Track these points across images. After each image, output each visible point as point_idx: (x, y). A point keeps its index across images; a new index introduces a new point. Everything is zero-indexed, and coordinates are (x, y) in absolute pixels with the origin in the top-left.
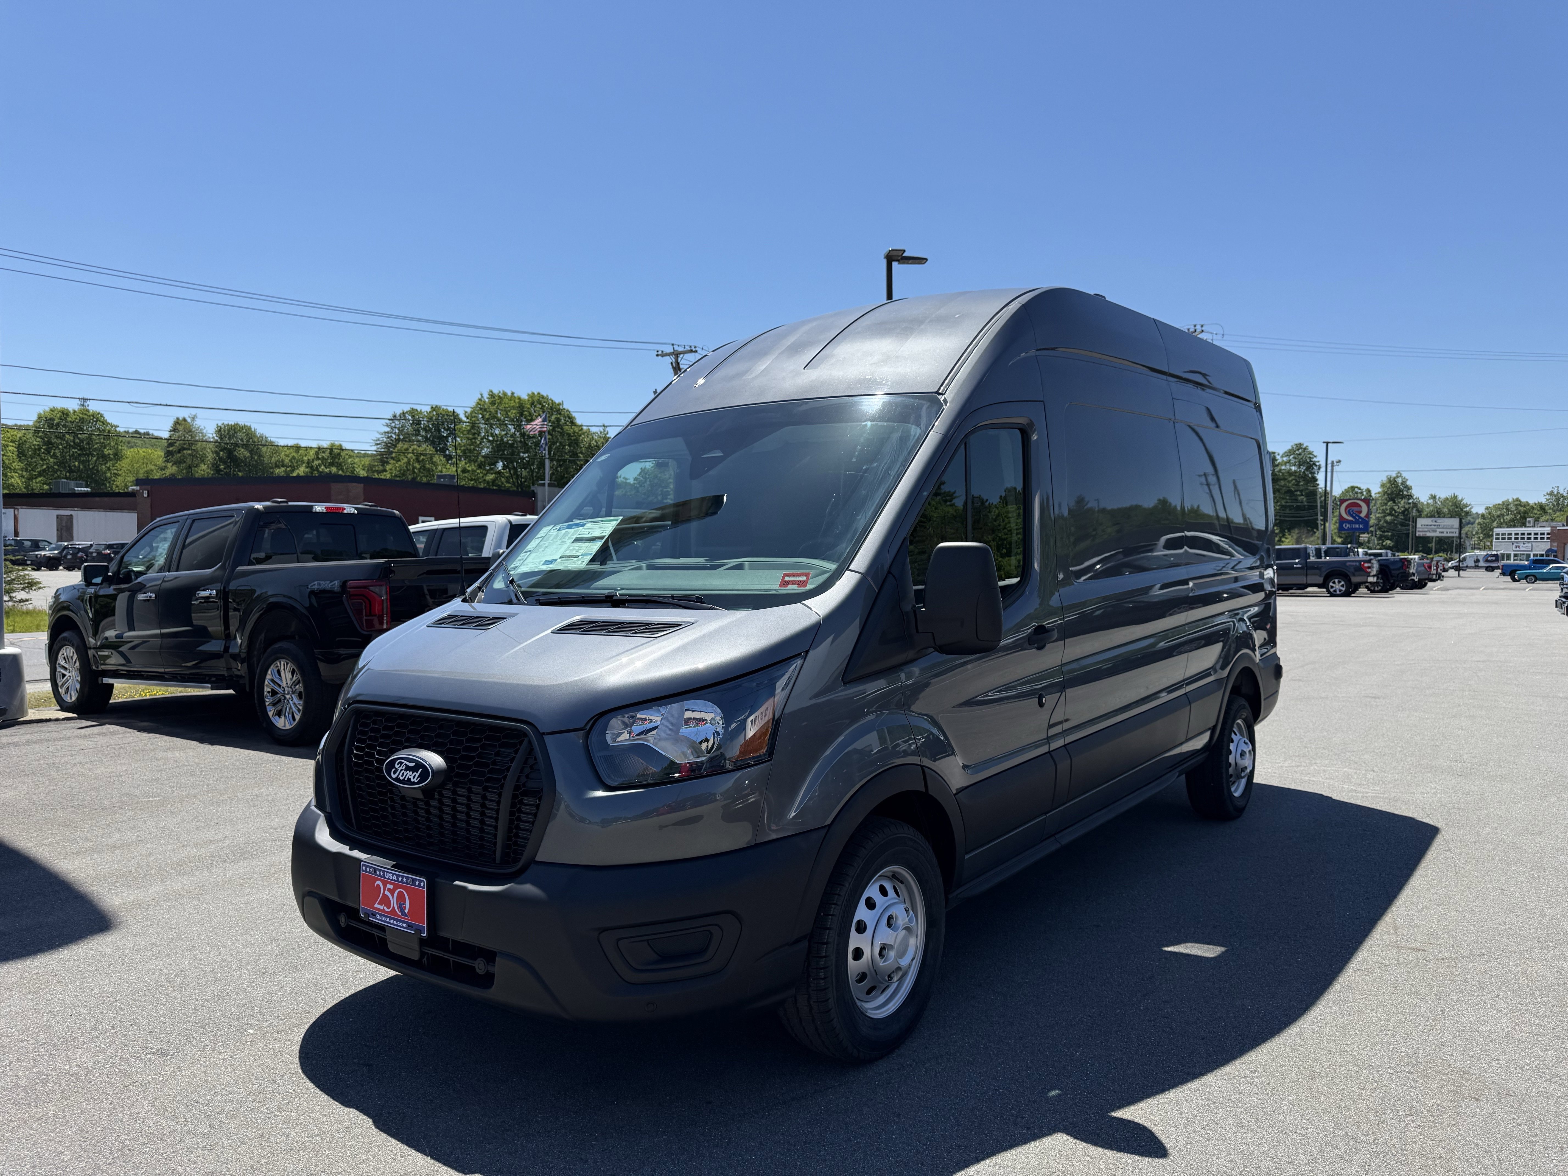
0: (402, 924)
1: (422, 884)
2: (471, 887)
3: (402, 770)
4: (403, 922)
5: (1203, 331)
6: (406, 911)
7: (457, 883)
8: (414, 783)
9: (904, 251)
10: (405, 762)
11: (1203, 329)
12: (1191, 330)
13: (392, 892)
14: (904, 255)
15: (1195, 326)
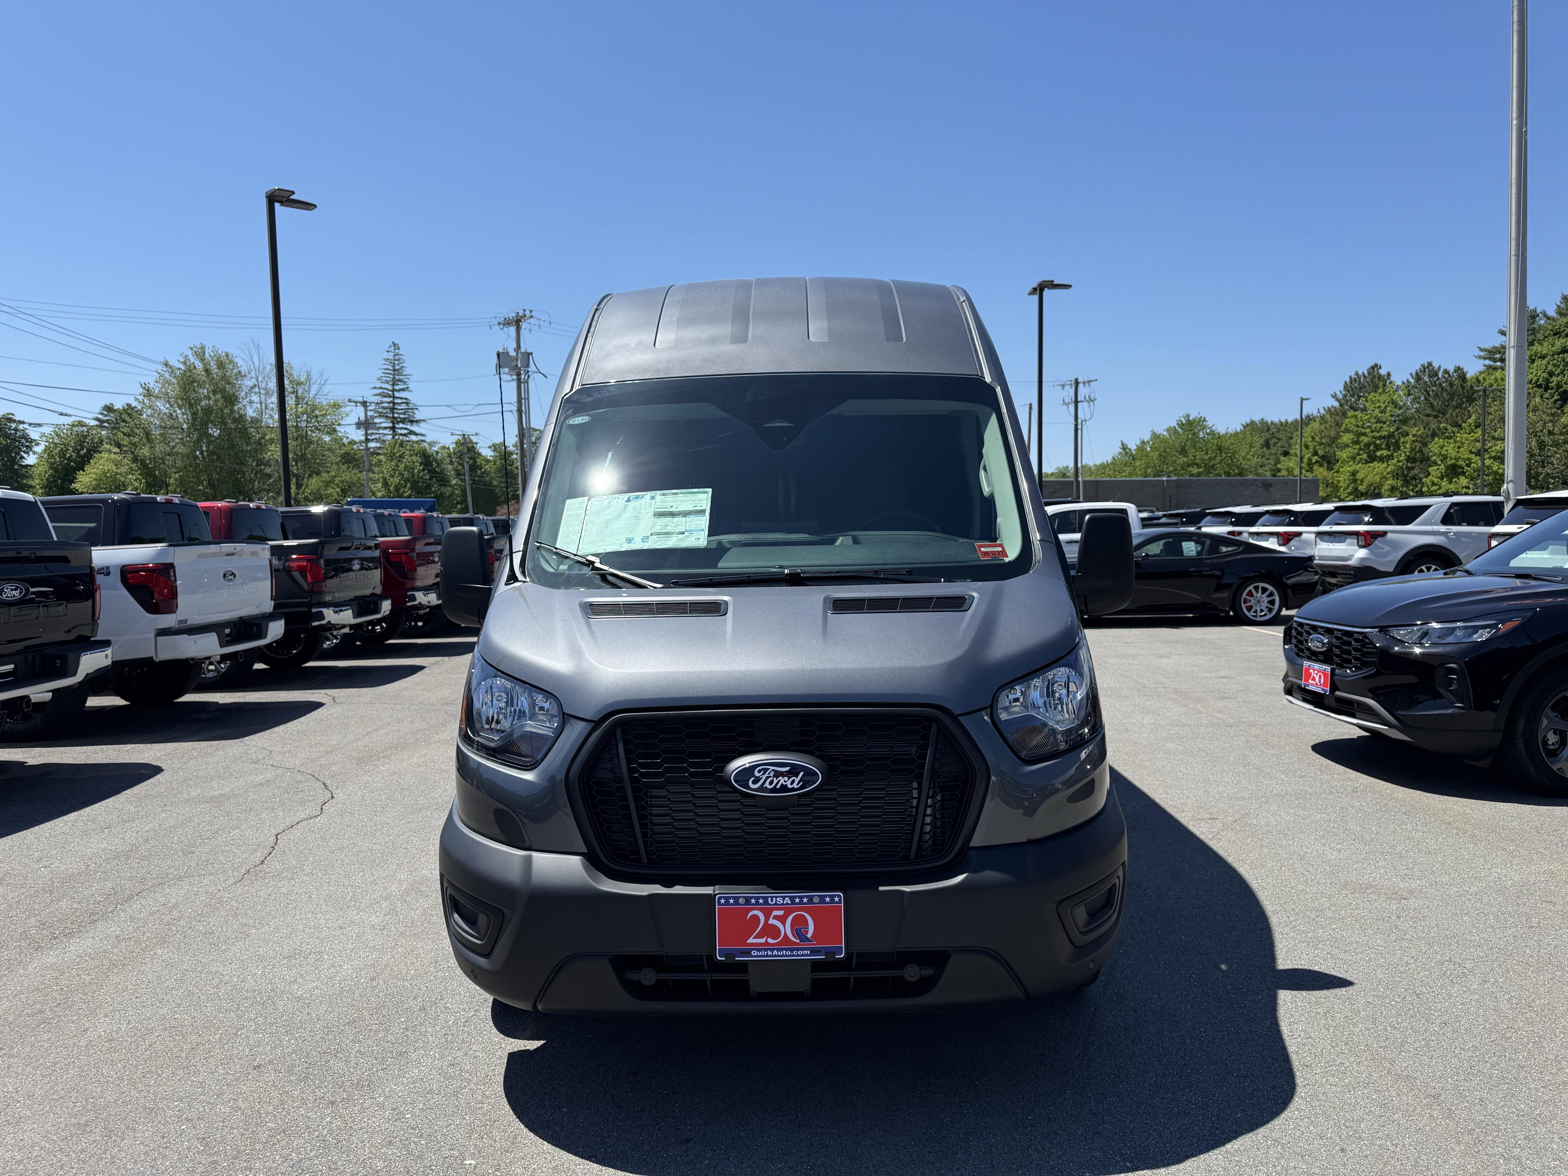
0: (800, 953)
1: (837, 899)
2: (907, 889)
3: (768, 777)
4: (803, 949)
5: (532, 317)
6: (809, 936)
7: (881, 888)
8: (793, 789)
9: (293, 193)
10: (772, 768)
11: (532, 314)
12: (520, 314)
13: (782, 919)
14: (291, 197)
15: (524, 311)
